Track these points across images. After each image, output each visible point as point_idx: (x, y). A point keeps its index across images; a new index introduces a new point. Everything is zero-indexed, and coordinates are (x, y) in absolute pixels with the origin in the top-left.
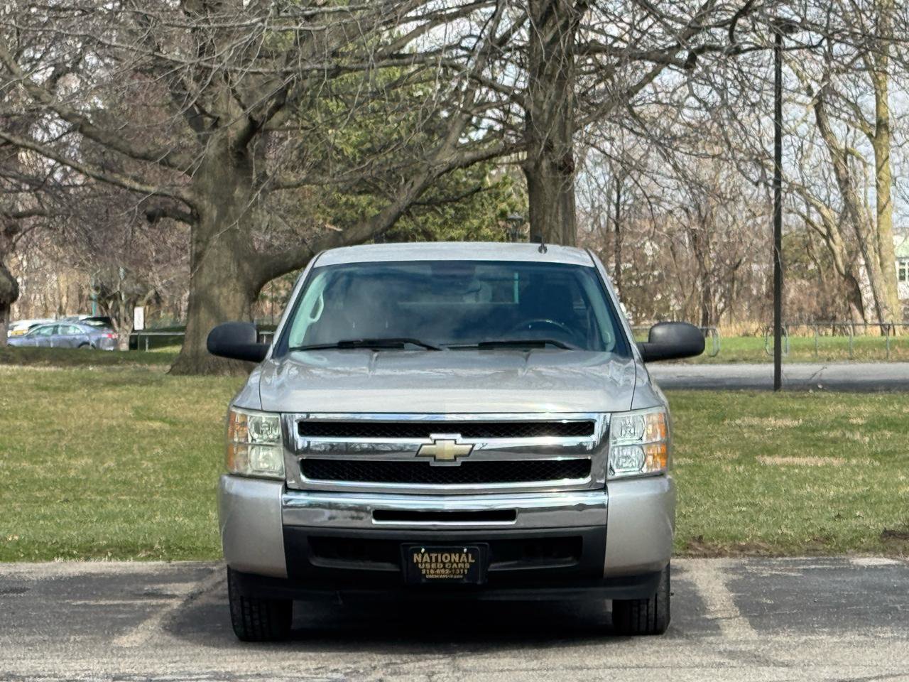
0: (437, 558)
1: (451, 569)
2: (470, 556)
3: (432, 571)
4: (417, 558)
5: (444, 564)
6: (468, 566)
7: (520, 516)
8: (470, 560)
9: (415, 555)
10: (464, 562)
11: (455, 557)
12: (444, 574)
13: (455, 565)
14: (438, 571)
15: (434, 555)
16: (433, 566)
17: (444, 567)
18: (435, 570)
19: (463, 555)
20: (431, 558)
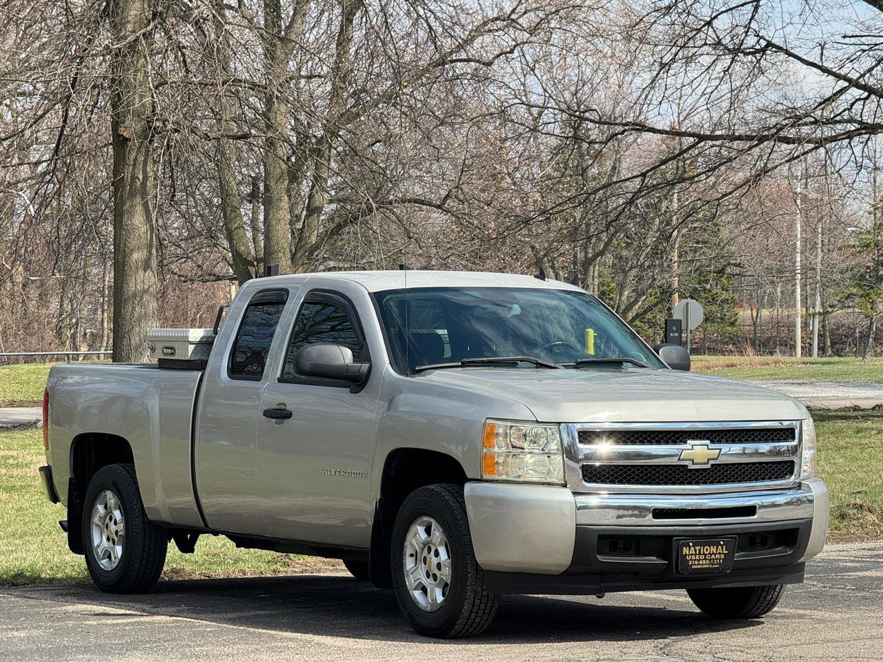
0: (700, 550)
1: (710, 560)
2: (724, 547)
3: (696, 563)
4: (685, 550)
5: (705, 555)
6: (723, 556)
7: (759, 511)
8: (725, 552)
9: (684, 548)
10: (720, 553)
11: (713, 549)
12: (704, 564)
13: (713, 557)
14: (701, 562)
15: (698, 548)
16: (697, 557)
17: (705, 559)
18: (699, 561)
19: (720, 547)
20: (695, 550)
